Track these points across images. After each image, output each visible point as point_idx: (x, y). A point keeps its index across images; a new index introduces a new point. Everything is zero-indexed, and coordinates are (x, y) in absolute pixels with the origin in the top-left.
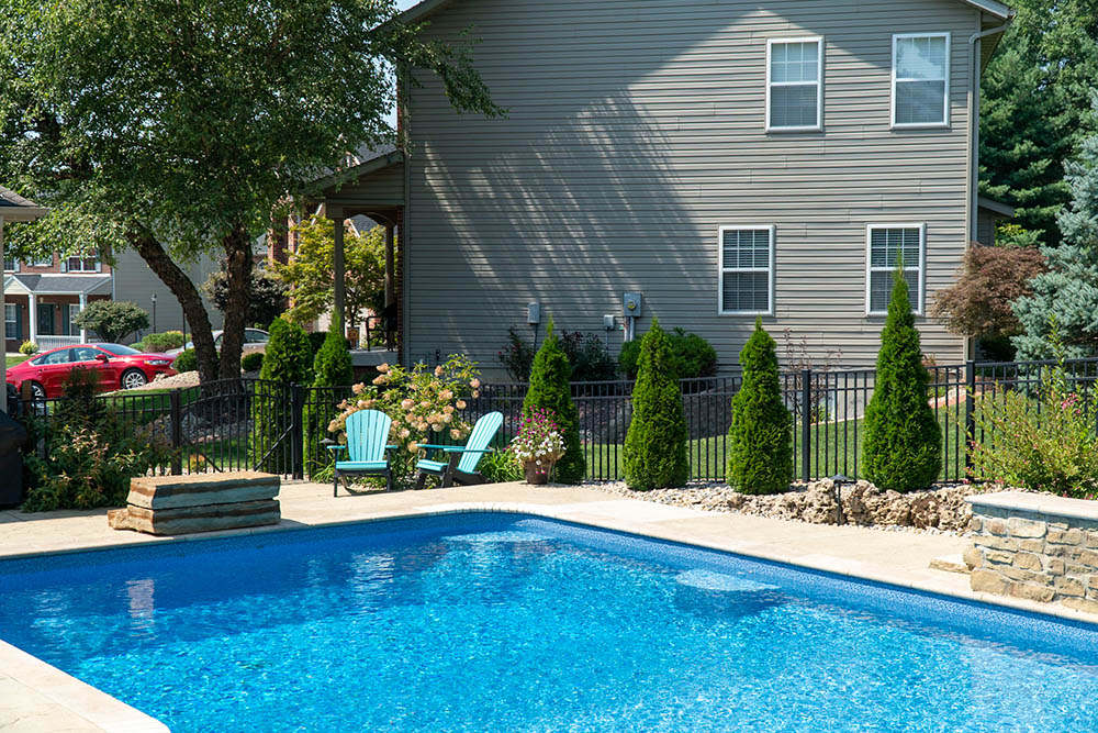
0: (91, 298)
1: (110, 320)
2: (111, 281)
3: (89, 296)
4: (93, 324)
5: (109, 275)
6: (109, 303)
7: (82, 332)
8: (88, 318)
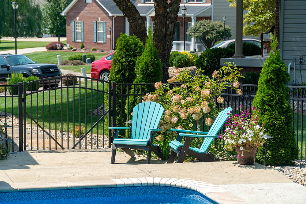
0: (198, 19)
1: (207, 32)
2: (212, 8)
3: (197, 17)
4: (198, 34)
5: (210, 4)
6: (208, 21)
7: (193, 39)
8: (195, 31)
